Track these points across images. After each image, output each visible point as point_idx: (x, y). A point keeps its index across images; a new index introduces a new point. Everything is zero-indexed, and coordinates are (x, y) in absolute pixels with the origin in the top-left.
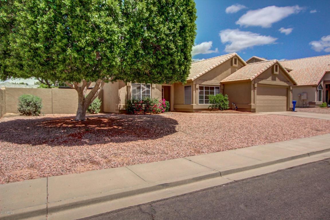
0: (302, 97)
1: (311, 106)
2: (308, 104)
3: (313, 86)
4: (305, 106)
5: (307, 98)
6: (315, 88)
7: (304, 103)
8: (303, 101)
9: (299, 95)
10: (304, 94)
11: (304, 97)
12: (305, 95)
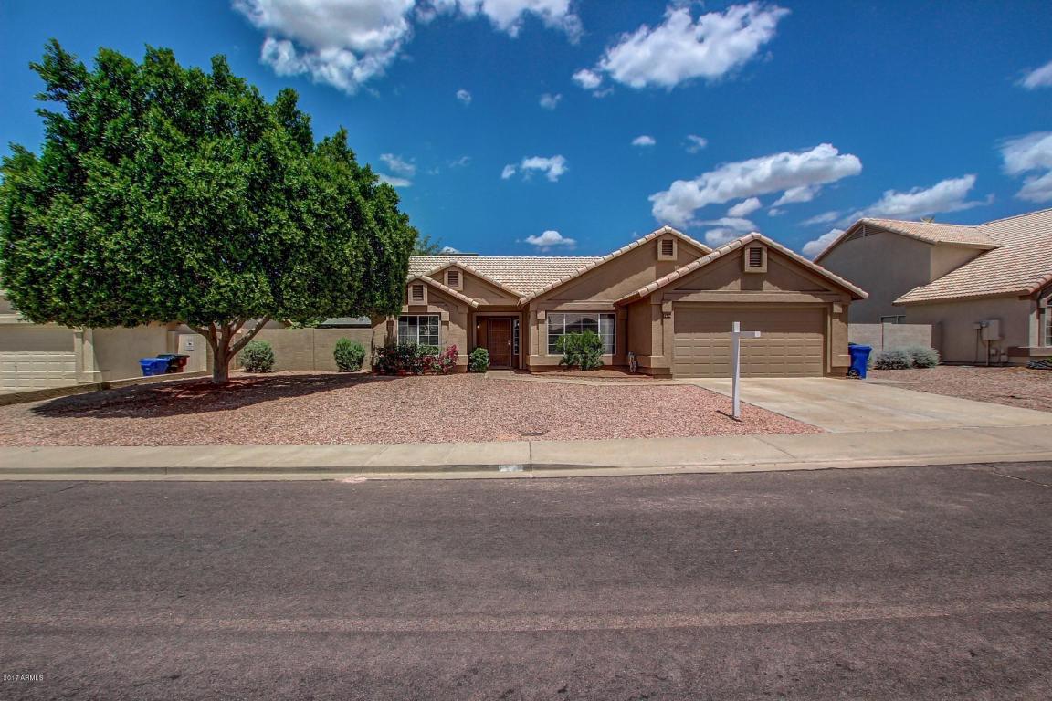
0: (985, 332)
1: (1013, 360)
2: (1004, 354)
3: (1023, 296)
4: (995, 360)
5: (1002, 336)
6: (1028, 303)
7: (993, 352)
8: (989, 346)
9: (978, 327)
10: (992, 322)
11: (991, 332)
12: (994, 324)
